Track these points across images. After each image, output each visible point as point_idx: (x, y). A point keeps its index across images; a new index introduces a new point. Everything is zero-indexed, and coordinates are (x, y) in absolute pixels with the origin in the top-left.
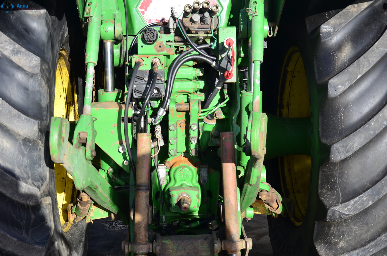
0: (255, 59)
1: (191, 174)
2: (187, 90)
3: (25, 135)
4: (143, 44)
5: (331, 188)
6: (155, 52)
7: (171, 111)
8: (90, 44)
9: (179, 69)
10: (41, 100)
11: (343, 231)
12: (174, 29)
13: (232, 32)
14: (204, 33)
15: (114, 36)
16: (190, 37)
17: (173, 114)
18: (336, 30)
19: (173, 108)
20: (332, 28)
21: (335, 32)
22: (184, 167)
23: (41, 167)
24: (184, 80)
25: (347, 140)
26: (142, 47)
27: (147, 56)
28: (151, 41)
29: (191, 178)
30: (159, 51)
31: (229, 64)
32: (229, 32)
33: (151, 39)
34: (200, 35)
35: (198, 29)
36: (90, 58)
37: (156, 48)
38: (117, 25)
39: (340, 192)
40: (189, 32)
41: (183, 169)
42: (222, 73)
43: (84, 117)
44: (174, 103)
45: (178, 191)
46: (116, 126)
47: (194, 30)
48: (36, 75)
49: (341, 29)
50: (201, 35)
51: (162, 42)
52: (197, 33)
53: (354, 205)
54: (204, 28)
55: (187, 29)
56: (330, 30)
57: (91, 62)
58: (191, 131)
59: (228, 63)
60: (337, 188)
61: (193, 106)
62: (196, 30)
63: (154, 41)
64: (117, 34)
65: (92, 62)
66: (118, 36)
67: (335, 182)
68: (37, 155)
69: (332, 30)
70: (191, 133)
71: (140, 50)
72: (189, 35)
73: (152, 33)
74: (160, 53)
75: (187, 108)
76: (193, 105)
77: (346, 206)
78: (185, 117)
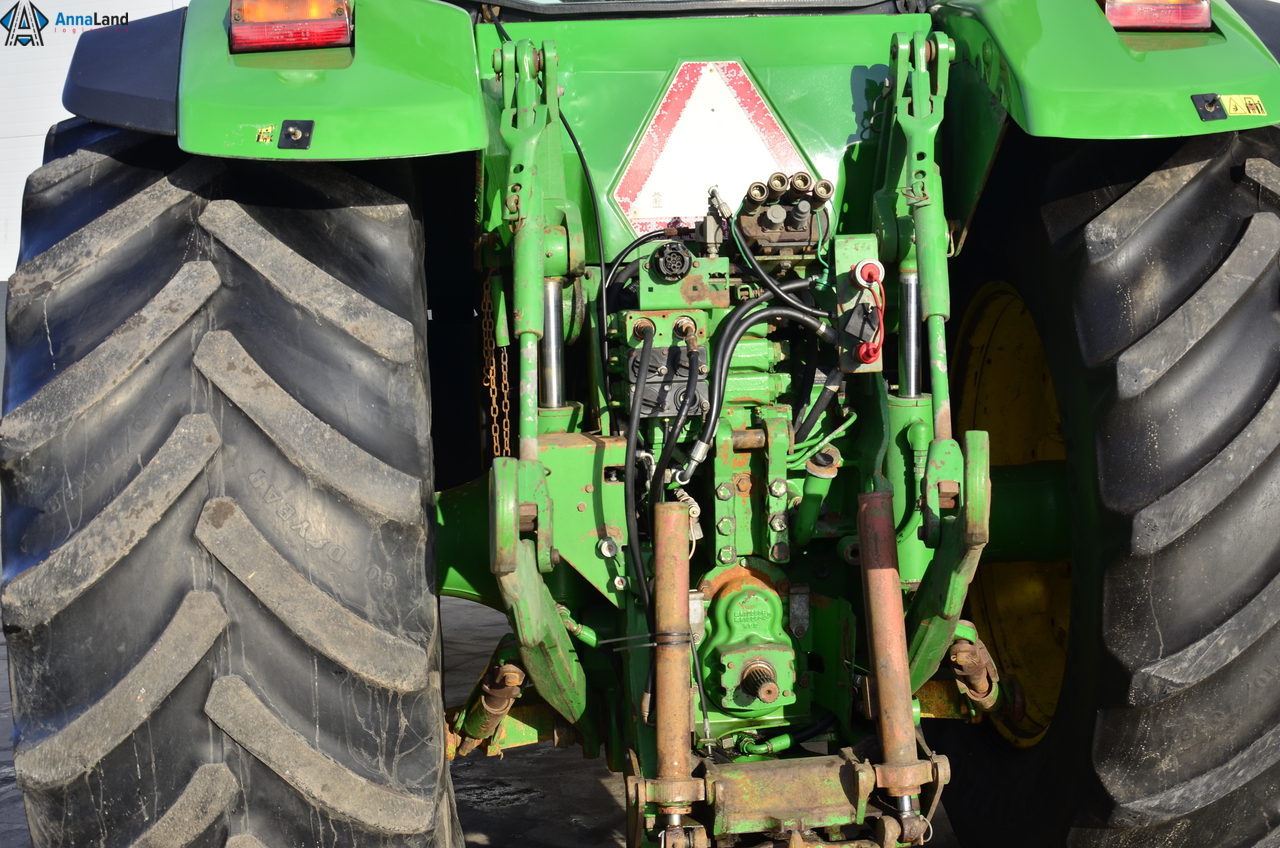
0: (932, 312)
1: (769, 610)
2: (754, 397)
3: (389, 513)
4: (652, 284)
5: (1137, 621)
6: (681, 302)
7: (722, 450)
8: (525, 287)
9: (739, 345)
10: (414, 428)
11: (1169, 730)
12: (719, 245)
13: (869, 248)
14: (795, 254)
15: (566, 267)
16: (763, 263)
17: (726, 456)
18: (1125, 236)
19: (726, 441)
20: (1116, 230)
21: (1123, 240)
22: (752, 592)
23: (421, 594)
24: (745, 371)
25: (1173, 498)
26: (651, 290)
27: (664, 312)
28: (675, 275)
29: (769, 620)
30: (691, 299)
31: (867, 326)
32: (859, 248)
33: (676, 271)
34: (785, 258)
35: (779, 242)
36: (528, 322)
37: (684, 292)
38: (575, 238)
39: (1158, 630)
40: (757, 249)
41: (749, 597)
42: (845, 350)
43: (524, 466)
44: (729, 429)
45: (741, 654)
46: (591, 489)
47: (771, 244)
48: (406, 365)
49: (1137, 232)
50: (787, 257)
51: (700, 278)
52: (776, 252)
53: (1196, 657)
54: (794, 241)
55: (751, 243)
56: (1109, 234)
57: (530, 332)
58: (771, 498)
59: (864, 324)
60: (1152, 619)
61: (776, 436)
62: (775, 245)
63: (683, 276)
64: (576, 261)
65: (534, 330)
66: (577, 265)
67: (1146, 604)
68: (413, 566)
69: (1114, 236)
70: (771, 504)
71: (645, 300)
72: (758, 258)
73: (678, 254)
74: (695, 304)
75: (760, 442)
76: (775, 432)
77: (1177, 662)
78: (751, 465)
